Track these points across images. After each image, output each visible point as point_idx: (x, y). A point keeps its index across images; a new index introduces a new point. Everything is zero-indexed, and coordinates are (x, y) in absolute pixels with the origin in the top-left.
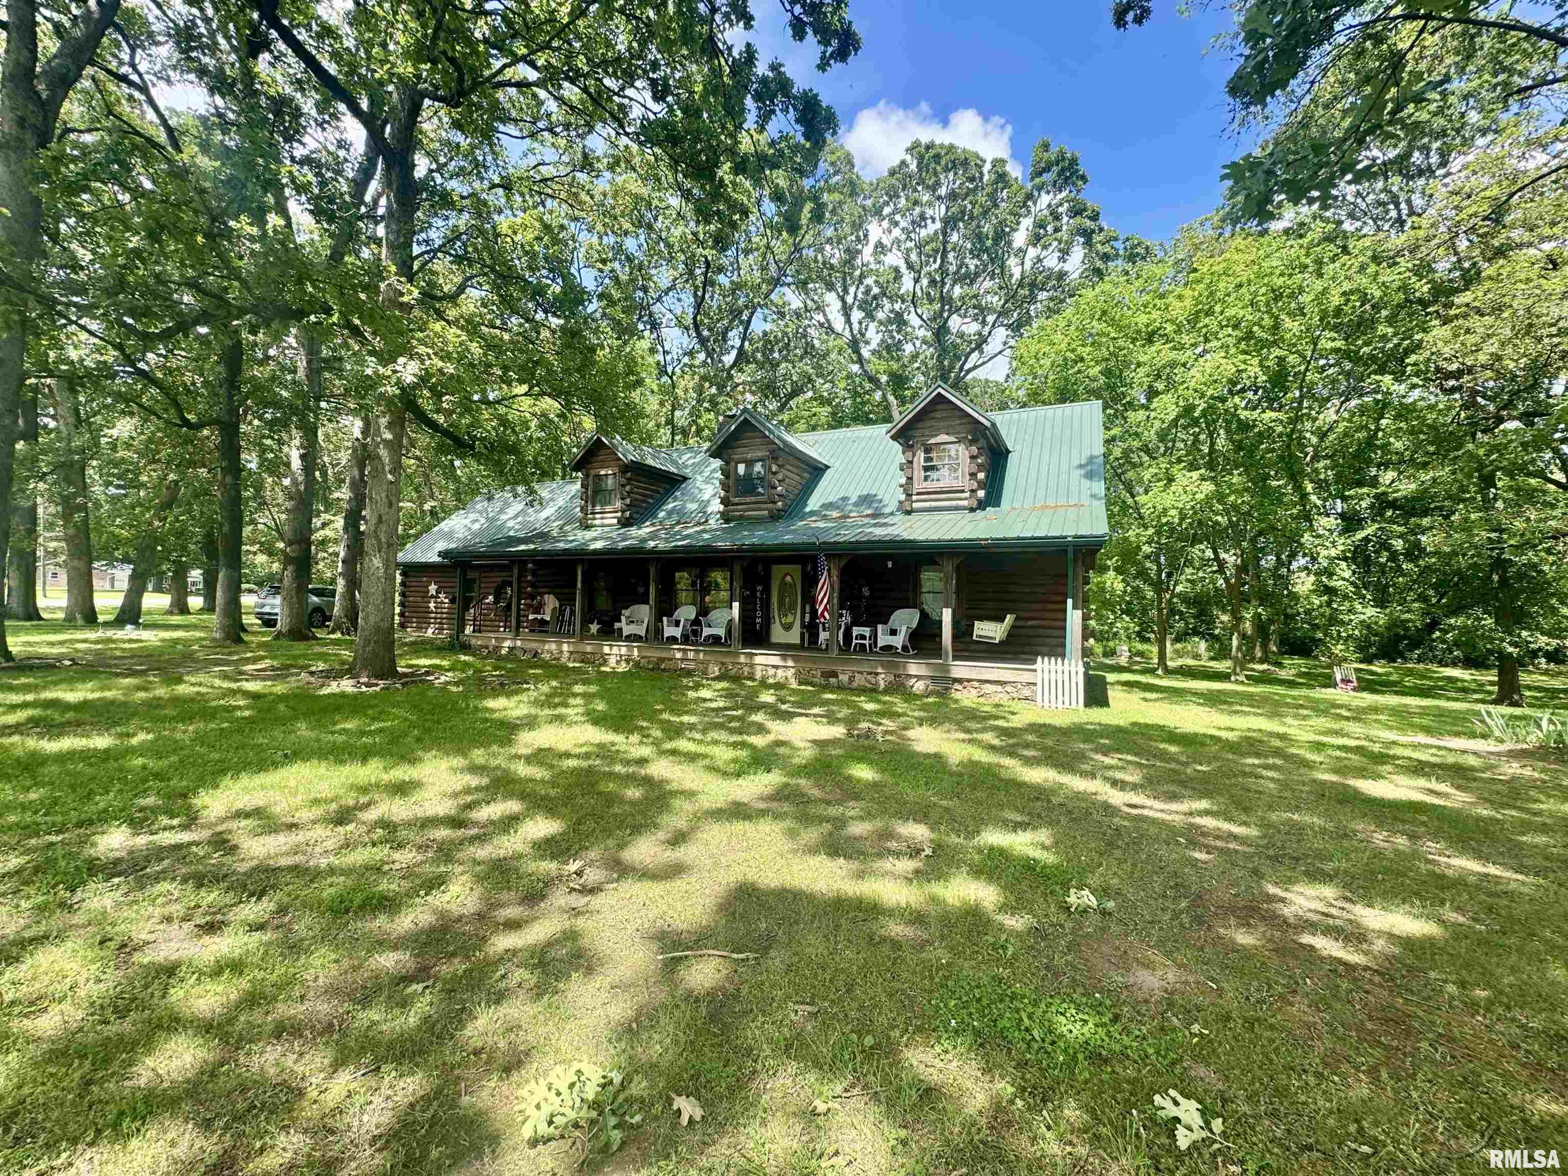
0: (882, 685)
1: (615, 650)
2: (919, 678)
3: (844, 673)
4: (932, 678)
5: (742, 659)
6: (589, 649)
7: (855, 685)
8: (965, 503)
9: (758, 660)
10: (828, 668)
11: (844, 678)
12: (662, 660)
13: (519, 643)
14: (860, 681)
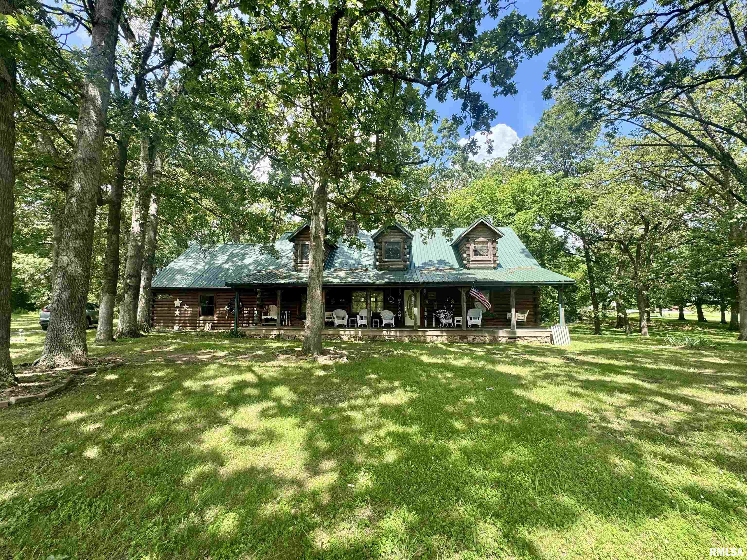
0: (488, 341)
1: (347, 333)
2: (503, 337)
3: (470, 337)
4: (509, 337)
5: (420, 334)
6: (331, 333)
7: (475, 342)
8: (492, 265)
9: (428, 333)
10: (463, 335)
11: (470, 339)
12: (376, 336)
13: (282, 332)
14: (477, 340)
